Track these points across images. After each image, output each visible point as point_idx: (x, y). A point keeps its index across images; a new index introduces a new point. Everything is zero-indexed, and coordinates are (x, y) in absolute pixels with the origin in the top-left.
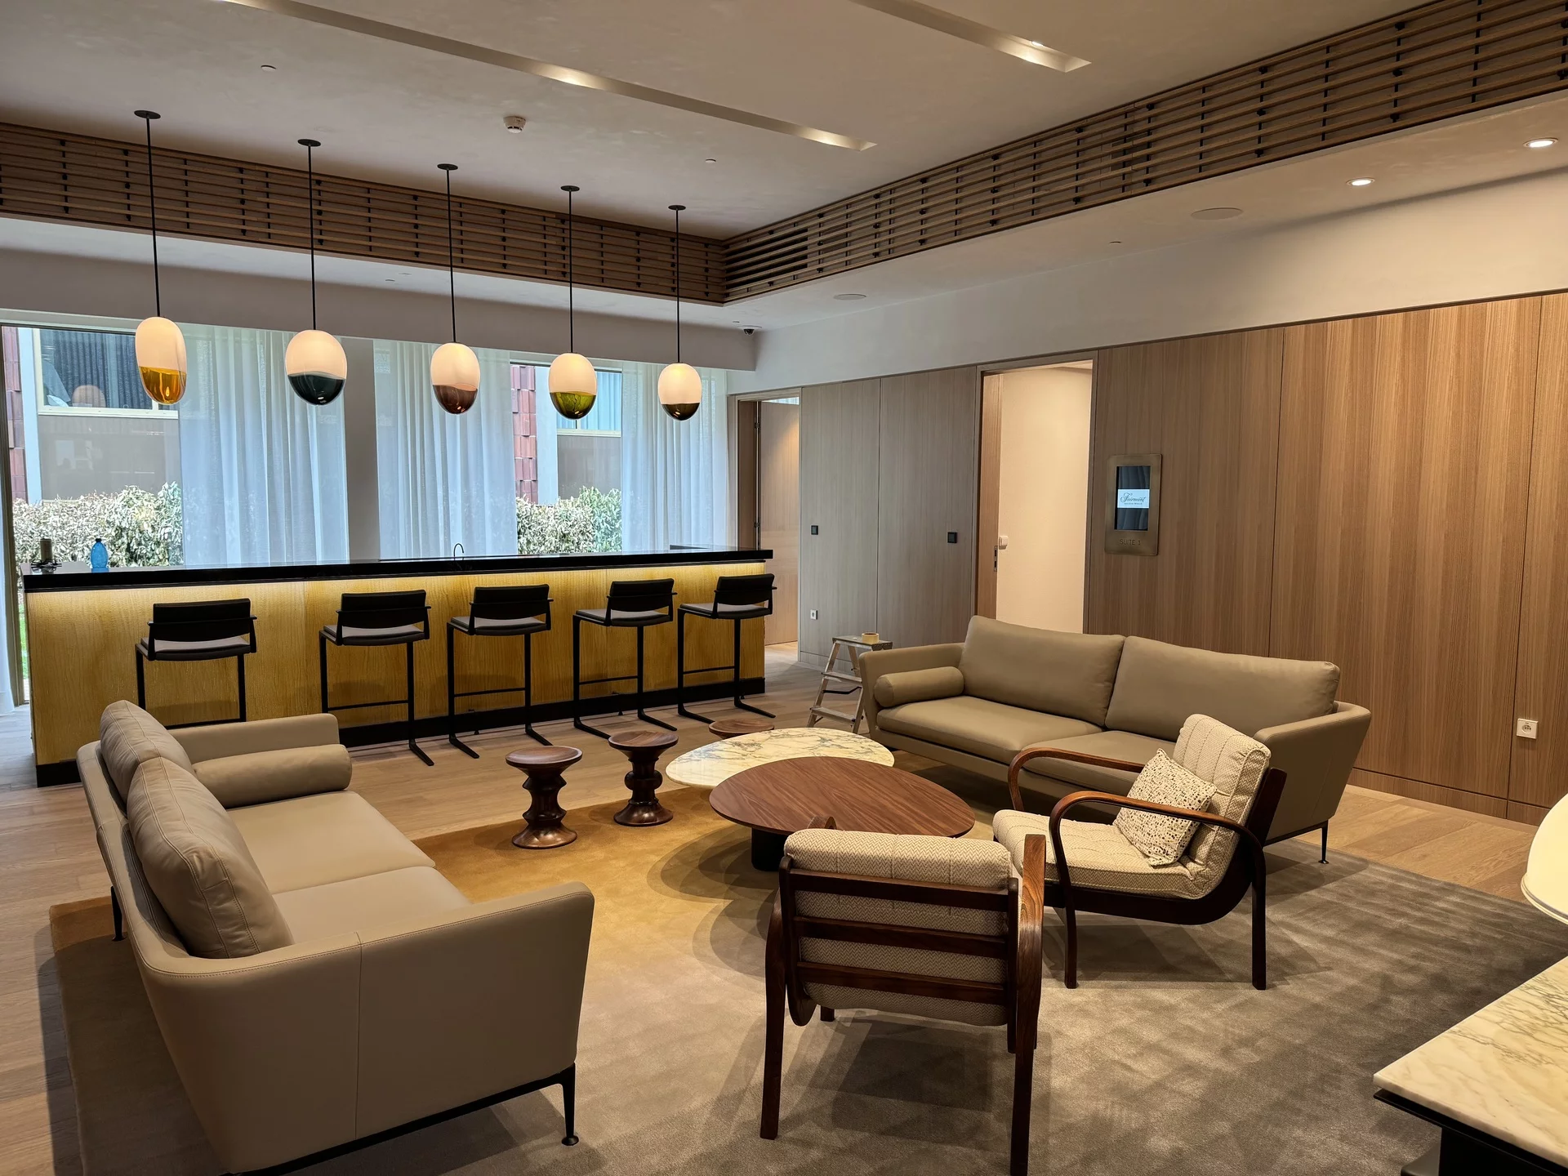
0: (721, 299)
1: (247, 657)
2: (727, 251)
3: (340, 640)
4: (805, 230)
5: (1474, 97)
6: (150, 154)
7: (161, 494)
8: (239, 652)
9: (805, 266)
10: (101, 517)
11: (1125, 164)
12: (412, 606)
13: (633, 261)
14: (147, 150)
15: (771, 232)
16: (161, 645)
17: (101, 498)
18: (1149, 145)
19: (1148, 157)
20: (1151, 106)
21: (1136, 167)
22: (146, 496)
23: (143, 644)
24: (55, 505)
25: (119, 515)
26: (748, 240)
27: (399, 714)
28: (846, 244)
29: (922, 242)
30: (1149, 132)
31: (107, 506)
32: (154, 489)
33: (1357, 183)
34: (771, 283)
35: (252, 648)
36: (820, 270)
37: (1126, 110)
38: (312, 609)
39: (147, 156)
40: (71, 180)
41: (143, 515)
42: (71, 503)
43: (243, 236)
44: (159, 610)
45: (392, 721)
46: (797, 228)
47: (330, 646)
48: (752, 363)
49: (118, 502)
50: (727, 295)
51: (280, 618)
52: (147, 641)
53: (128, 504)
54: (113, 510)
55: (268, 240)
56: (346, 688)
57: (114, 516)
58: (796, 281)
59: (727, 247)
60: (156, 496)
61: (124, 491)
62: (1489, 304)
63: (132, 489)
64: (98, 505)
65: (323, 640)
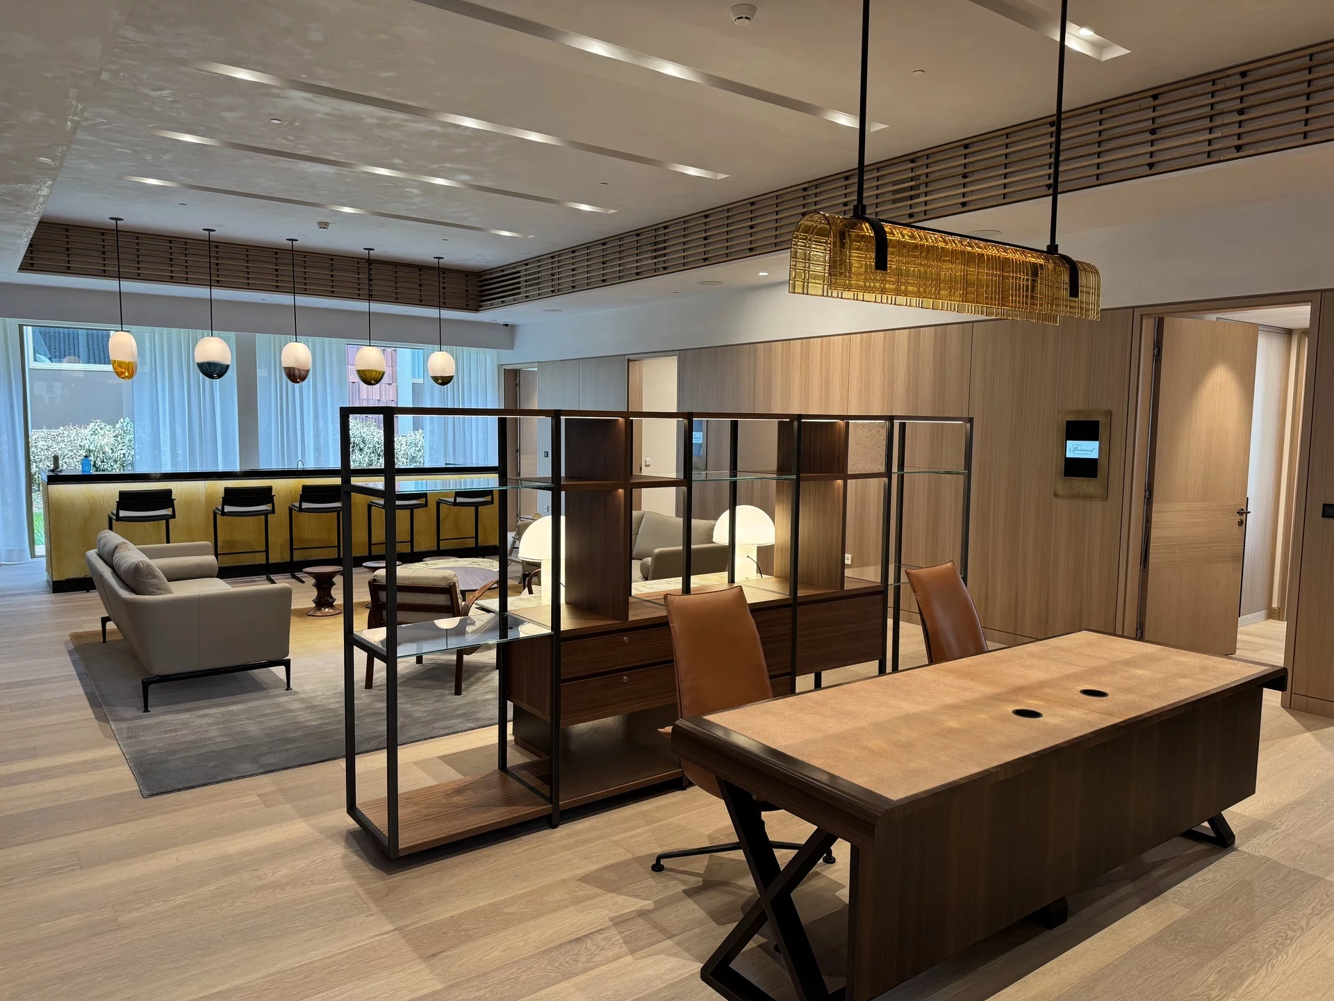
0: (477, 309)
1: (171, 521)
2: (481, 279)
3: (223, 513)
4: (519, 272)
5: (776, 245)
6: (117, 234)
7: (118, 426)
8: (167, 518)
9: (519, 293)
10: (76, 442)
11: (655, 257)
12: (265, 495)
13: (417, 286)
14: (115, 232)
15: (503, 271)
16: (123, 513)
17: (75, 428)
18: (665, 248)
19: (665, 255)
20: (665, 228)
21: (659, 259)
22: (108, 428)
23: (112, 514)
24: (42, 434)
25: (88, 441)
26: (491, 274)
27: (260, 559)
28: (539, 284)
29: (573, 287)
30: (665, 241)
31: (80, 435)
32: (113, 424)
33: (761, 274)
34: (503, 302)
35: (173, 516)
36: (527, 297)
37: (655, 228)
38: (209, 498)
39: (116, 236)
40: (71, 251)
41: (106, 440)
42: (54, 432)
43: (172, 280)
44: (122, 494)
45: (257, 563)
46: (514, 270)
47: (219, 517)
48: (510, 345)
49: (86, 432)
50: (481, 306)
51: (189, 503)
52: (115, 512)
53: (94, 433)
54: (84, 437)
55: (186, 281)
56: (230, 543)
57: (85, 441)
58: (516, 302)
59: (480, 276)
60: (114, 427)
61: (92, 424)
62: (832, 338)
63: (97, 422)
64: (73, 433)
65: (215, 514)
